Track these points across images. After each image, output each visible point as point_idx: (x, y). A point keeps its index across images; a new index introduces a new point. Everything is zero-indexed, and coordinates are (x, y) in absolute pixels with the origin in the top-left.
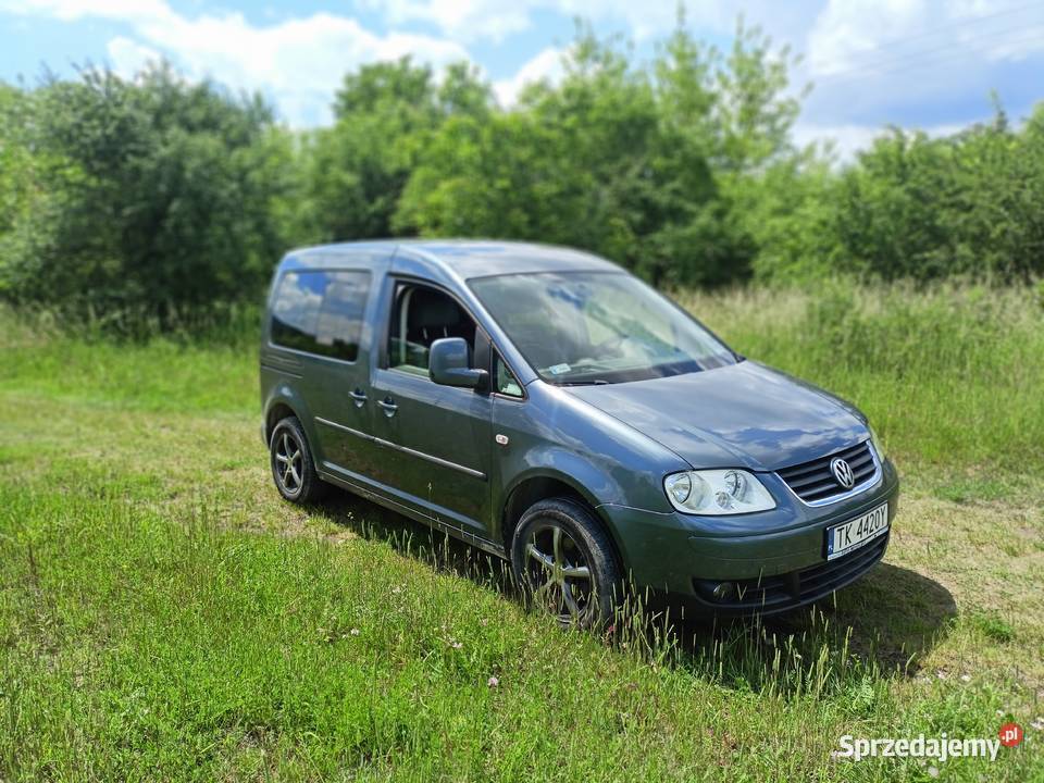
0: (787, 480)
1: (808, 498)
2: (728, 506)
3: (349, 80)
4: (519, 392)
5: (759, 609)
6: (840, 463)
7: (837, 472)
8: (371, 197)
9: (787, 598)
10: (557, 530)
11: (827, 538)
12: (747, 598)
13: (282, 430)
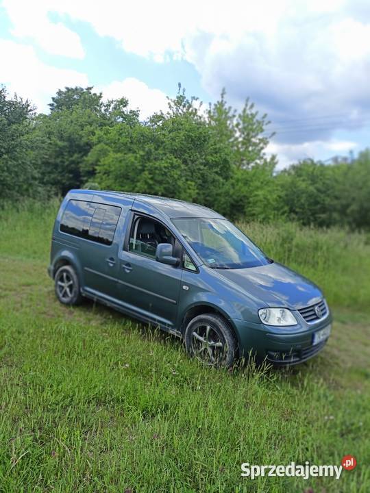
0: (301, 314)
1: (308, 321)
2: (280, 323)
4: (194, 269)
5: (290, 363)
6: (317, 308)
7: (316, 311)
9: (298, 359)
10: (208, 328)
11: (313, 337)
12: (286, 358)
13: (63, 271)
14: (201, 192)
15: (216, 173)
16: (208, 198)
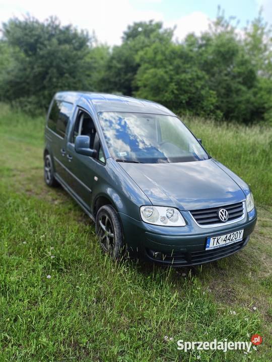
0: (193, 215)
1: (202, 224)
3: (129, 27)
4: (104, 161)
6: (223, 211)
7: (220, 214)
8: (126, 73)
9: (186, 262)
10: (107, 218)
11: (206, 241)
12: (166, 259)
14: (225, 100)
15: (239, 82)
16: (230, 106)
